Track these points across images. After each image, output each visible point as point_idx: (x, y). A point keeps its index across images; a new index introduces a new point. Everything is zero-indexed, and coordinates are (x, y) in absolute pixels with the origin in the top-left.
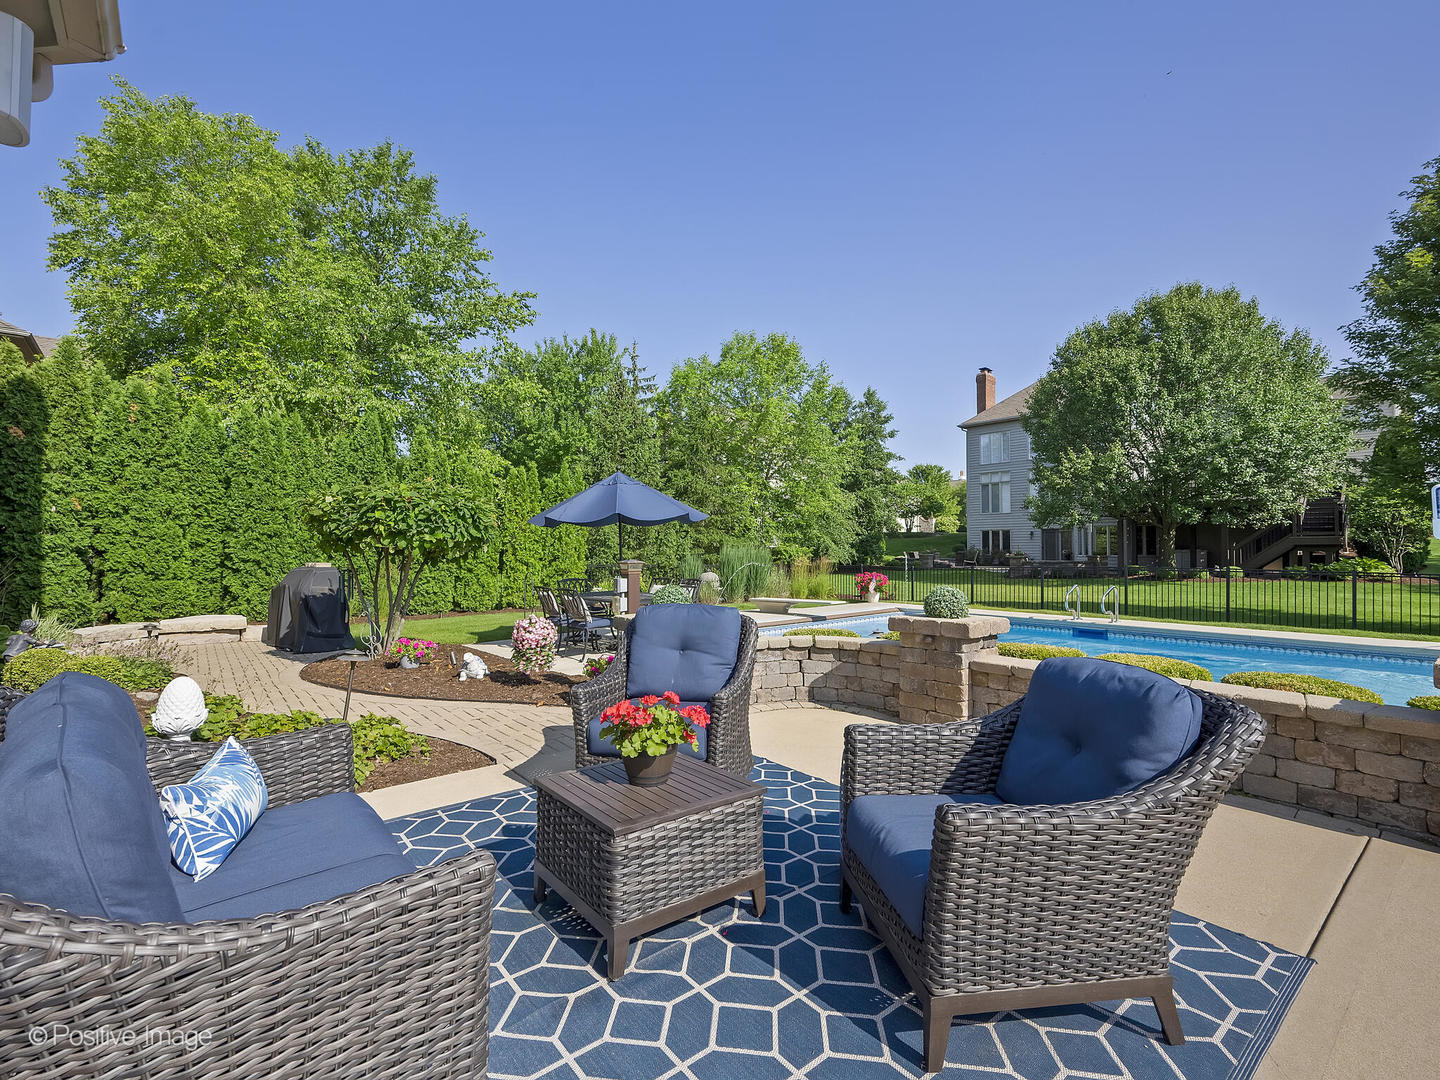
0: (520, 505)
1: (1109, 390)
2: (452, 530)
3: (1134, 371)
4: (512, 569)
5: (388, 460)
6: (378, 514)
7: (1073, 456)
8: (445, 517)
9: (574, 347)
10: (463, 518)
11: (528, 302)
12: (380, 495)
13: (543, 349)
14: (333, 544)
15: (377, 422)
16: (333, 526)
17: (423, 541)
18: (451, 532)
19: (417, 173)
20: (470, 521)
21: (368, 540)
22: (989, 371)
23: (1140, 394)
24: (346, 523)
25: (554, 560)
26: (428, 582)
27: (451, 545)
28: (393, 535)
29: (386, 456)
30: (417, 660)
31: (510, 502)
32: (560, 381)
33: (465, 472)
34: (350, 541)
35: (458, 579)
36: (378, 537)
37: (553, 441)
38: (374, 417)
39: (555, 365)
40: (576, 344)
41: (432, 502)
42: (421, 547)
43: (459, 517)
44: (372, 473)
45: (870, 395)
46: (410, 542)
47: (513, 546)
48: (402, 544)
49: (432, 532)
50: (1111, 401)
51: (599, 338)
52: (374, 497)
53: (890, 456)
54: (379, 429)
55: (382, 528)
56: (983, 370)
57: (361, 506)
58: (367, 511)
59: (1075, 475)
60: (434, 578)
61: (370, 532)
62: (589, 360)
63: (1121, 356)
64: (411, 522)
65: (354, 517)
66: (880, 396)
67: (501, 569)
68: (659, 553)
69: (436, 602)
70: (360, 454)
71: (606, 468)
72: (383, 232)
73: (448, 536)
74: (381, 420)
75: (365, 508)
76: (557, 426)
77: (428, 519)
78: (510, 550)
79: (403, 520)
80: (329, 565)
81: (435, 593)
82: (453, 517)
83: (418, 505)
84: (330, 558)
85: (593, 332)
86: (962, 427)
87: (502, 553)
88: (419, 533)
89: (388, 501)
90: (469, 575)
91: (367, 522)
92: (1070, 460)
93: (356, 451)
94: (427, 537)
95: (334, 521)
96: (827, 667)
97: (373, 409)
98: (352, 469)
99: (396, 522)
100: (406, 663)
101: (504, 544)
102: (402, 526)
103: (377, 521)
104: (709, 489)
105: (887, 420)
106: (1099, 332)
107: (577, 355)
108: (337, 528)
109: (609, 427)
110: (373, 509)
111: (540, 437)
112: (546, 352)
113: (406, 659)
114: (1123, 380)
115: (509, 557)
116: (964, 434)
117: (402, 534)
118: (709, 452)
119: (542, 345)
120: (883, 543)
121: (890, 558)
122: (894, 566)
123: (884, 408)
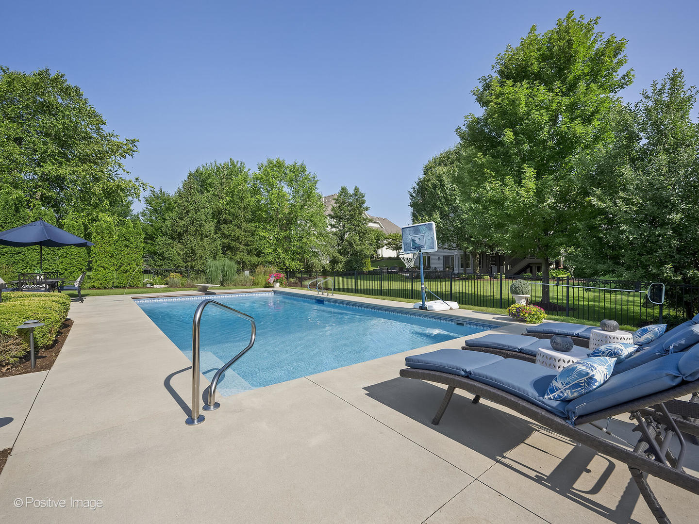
1: (435, 186)
45: (356, 190)
50: (435, 192)
53: (367, 220)
63: (442, 169)
66: (362, 191)
105: (364, 202)
114: (441, 181)
119: (205, 166)
120: (369, 261)
121: (372, 269)
122: (370, 273)
123: (363, 197)
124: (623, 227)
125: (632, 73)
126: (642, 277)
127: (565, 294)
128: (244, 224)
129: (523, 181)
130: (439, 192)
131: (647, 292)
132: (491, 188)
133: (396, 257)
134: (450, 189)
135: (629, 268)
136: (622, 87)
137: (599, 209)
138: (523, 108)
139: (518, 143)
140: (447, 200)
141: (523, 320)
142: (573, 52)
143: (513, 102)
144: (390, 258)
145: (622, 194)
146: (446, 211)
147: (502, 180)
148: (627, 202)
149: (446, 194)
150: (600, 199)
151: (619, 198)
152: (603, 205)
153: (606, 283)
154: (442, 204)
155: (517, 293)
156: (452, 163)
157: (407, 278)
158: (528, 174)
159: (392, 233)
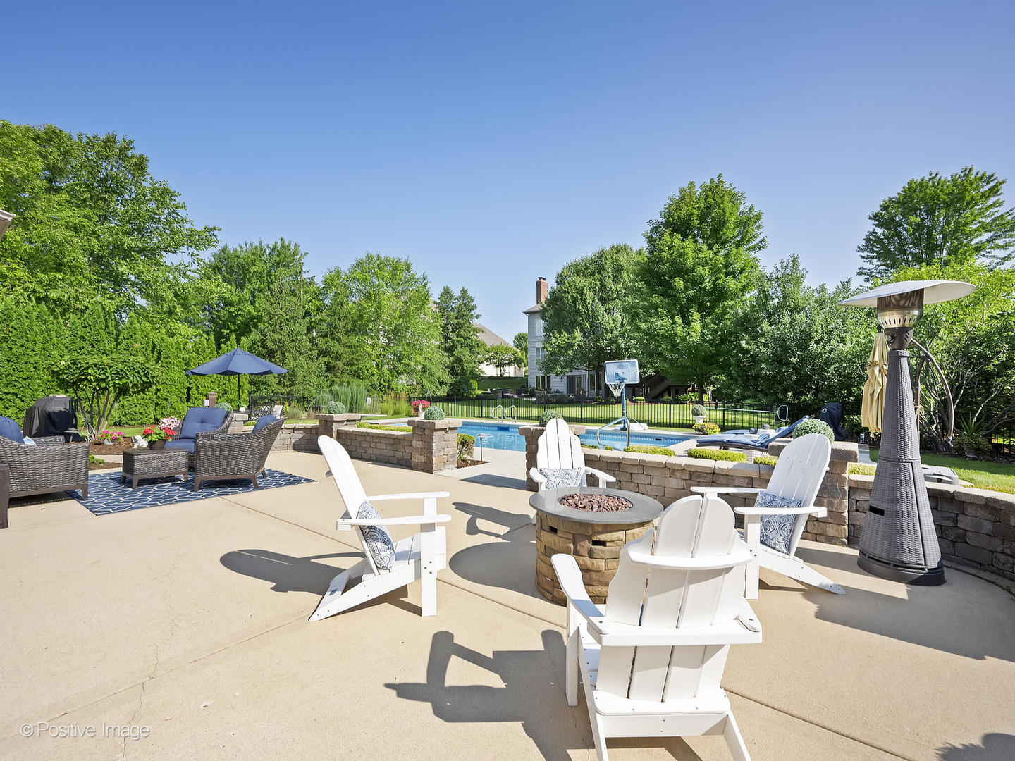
0: (201, 360)
1: (574, 299)
2: (131, 378)
3: (586, 291)
4: (196, 398)
5: (108, 333)
6: (90, 371)
7: (557, 335)
8: (127, 372)
9: (267, 249)
10: (138, 372)
11: (215, 233)
12: (91, 362)
13: (244, 249)
14: (64, 385)
15: (100, 310)
16: (65, 376)
17: (114, 384)
18: (130, 380)
19: (136, 151)
20: (142, 374)
21: (85, 383)
22: (544, 279)
23: (589, 304)
24: (73, 375)
25: (226, 393)
26: (136, 406)
27: (131, 385)
28: (98, 381)
29: (107, 330)
30: (113, 440)
31: (194, 359)
32: (255, 272)
33: (163, 340)
34: (74, 383)
35: (157, 405)
36: (90, 382)
37: (249, 313)
38: (99, 308)
39: (252, 261)
40: (268, 247)
41: (120, 365)
42: (114, 386)
43: (136, 372)
44: (96, 341)
45: (464, 292)
46: (108, 384)
47: (196, 385)
48: (103, 385)
49: (120, 379)
50: (575, 306)
51: (286, 243)
52: (88, 363)
53: (476, 330)
54: (102, 314)
55: (92, 378)
56: (540, 278)
57: (81, 367)
58: (84, 369)
59: (559, 346)
60: (140, 404)
61: (86, 379)
62: (277, 259)
63: (582, 282)
64: (107, 375)
65: (77, 371)
66: (470, 293)
67: (188, 399)
68: (304, 389)
69: (141, 418)
70: (89, 330)
71: (268, 337)
72: (111, 187)
73: (128, 381)
74: (104, 309)
75: (83, 368)
76: (253, 303)
77: (118, 373)
78: (195, 388)
79: (104, 374)
80: (65, 396)
81: (141, 413)
82: (132, 372)
83: (112, 367)
84: (67, 392)
85: (282, 239)
86: (526, 313)
87: (189, 389)
88: (112, 380)
89: (96, 365)
90: (165, 402)
91: (84, 375)
92: (556, 338)
93: (86, 327)
94: (117, 382)
95: (66, 373)
96: (301, 436)
97: (97, 303)
98: (83, 338)
99: (100, 375)
100: (106, 442)
101: (190, 384)
102: (103, 376)
103: (89, 374)
104: (341, 350)
105: (473, 308)
106: (576, 266)
107: (269, 255)
108: (67, 377)
109: (272, 312)
110: (87, 368)
111: (240, 309)
112: (246, 251)
113: (106, 440)
114: (581, 295)
115: (193, 392)
116: (526, 317)
117: (103, 380)
118: (344, 327)
119: (244, 246)
120: (475, 384)
121: (479, 392)
122: (478, 397)
123: (473, 301)
124: (763, 366)
125: (767, 239)
126: (774, 401)
127: (722, 417)
128: (344, 339)
129: (692, 324)
130: (580, 307)
131: (777, 412)
132: (661, 323)
133: (499, 375)
134: (592, 304)
135: (766, 394)
136: (760, 249)
137: (747, 350)
138: (690, 263)
139: (686, 289)
140: (588, 315)
141: (705, 434)
142: (726, 219)
143: (681, 255)
144: (491, 378)
145: (761, 340)
146: (587, 328)
147: (672, 318)
148: (765, 345)
149: (588, 310)
150: (747, 343)
151: (760, 342)
152: (750, 347)
153: (751, 406)
154: (583, 320)
155: (698, 415)
156: (593, 275)
157: (534, 403)
158: (695, 318)
159: (495, 345)
